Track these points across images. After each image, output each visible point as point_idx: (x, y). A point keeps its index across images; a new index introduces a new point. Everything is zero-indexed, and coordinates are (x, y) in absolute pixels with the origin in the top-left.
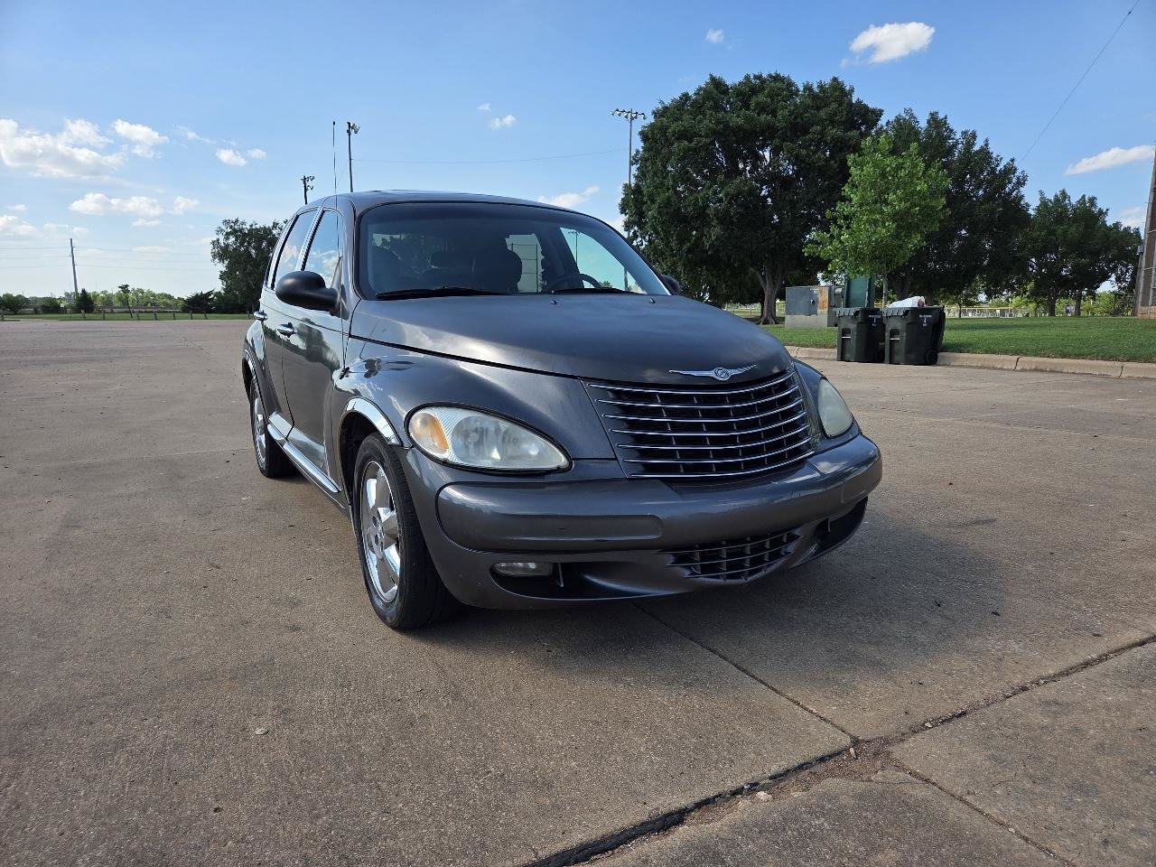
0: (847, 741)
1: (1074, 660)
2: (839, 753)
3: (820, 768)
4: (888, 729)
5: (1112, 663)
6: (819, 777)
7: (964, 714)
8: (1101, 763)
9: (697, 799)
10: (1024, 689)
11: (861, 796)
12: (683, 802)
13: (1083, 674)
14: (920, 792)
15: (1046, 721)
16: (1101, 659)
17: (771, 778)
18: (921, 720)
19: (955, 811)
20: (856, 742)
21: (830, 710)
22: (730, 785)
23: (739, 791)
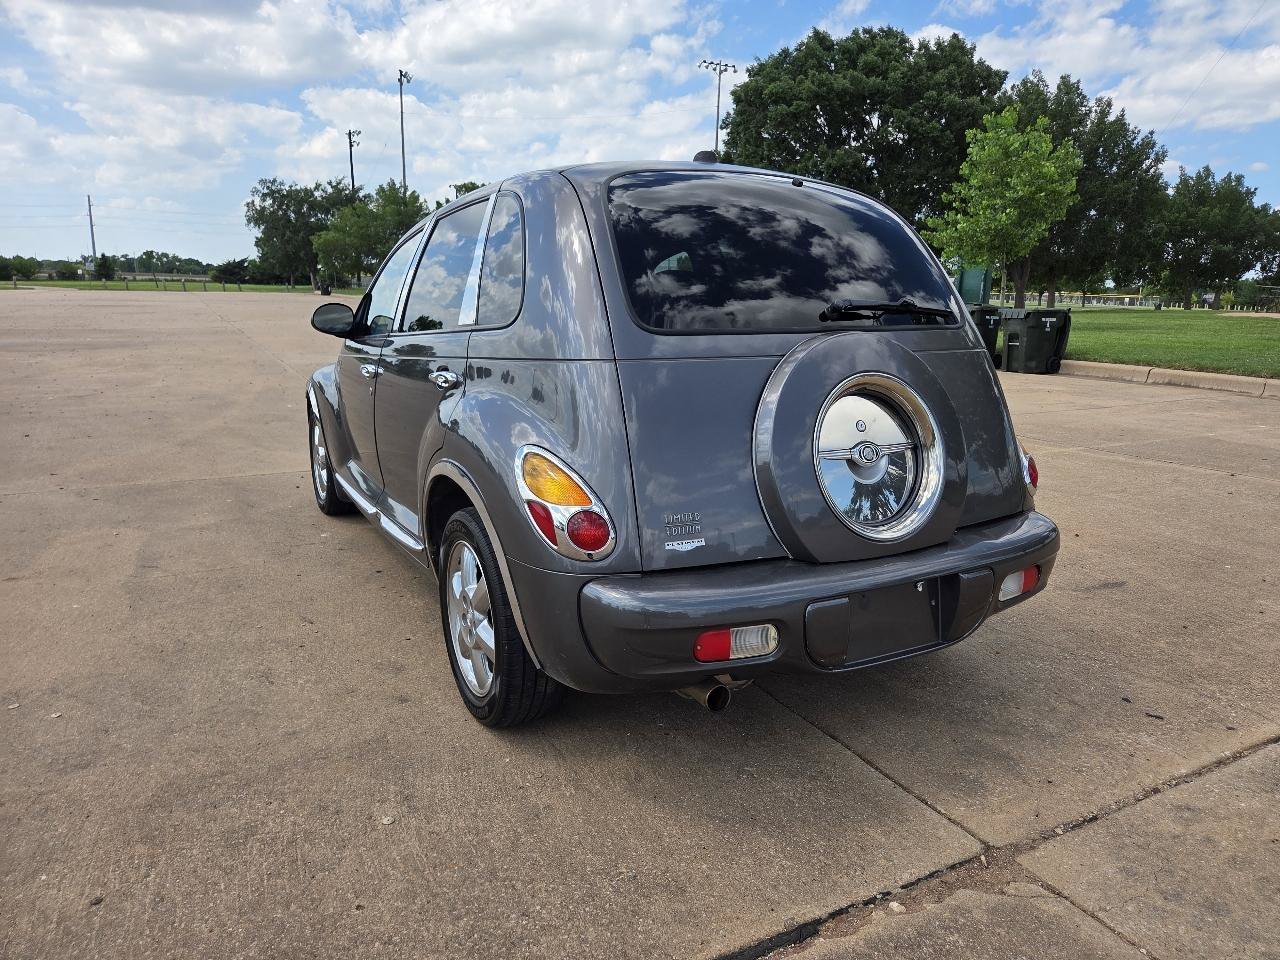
0: (977, 848)
1: (1207, 758)
2: (968, 861)
3: (952, 876)
4: (1017, 834)
5: (1246, 763)
6: (951, 888)
7: (1095, 818)
8: (1235, 878)
9: (830, 910)
10: (1156, 791)
11: (993, 911)
12: (817, 913)
13: (1215, 776)
14: (1052, 907)
15: (1178, 829)
16: (1237, 756)
17: (903, 887)
18: (1051, 824)
19: (1088, 928)
20: (987, 848)
21: (958, 812)
22: (864, 894)
23: (872, 900)
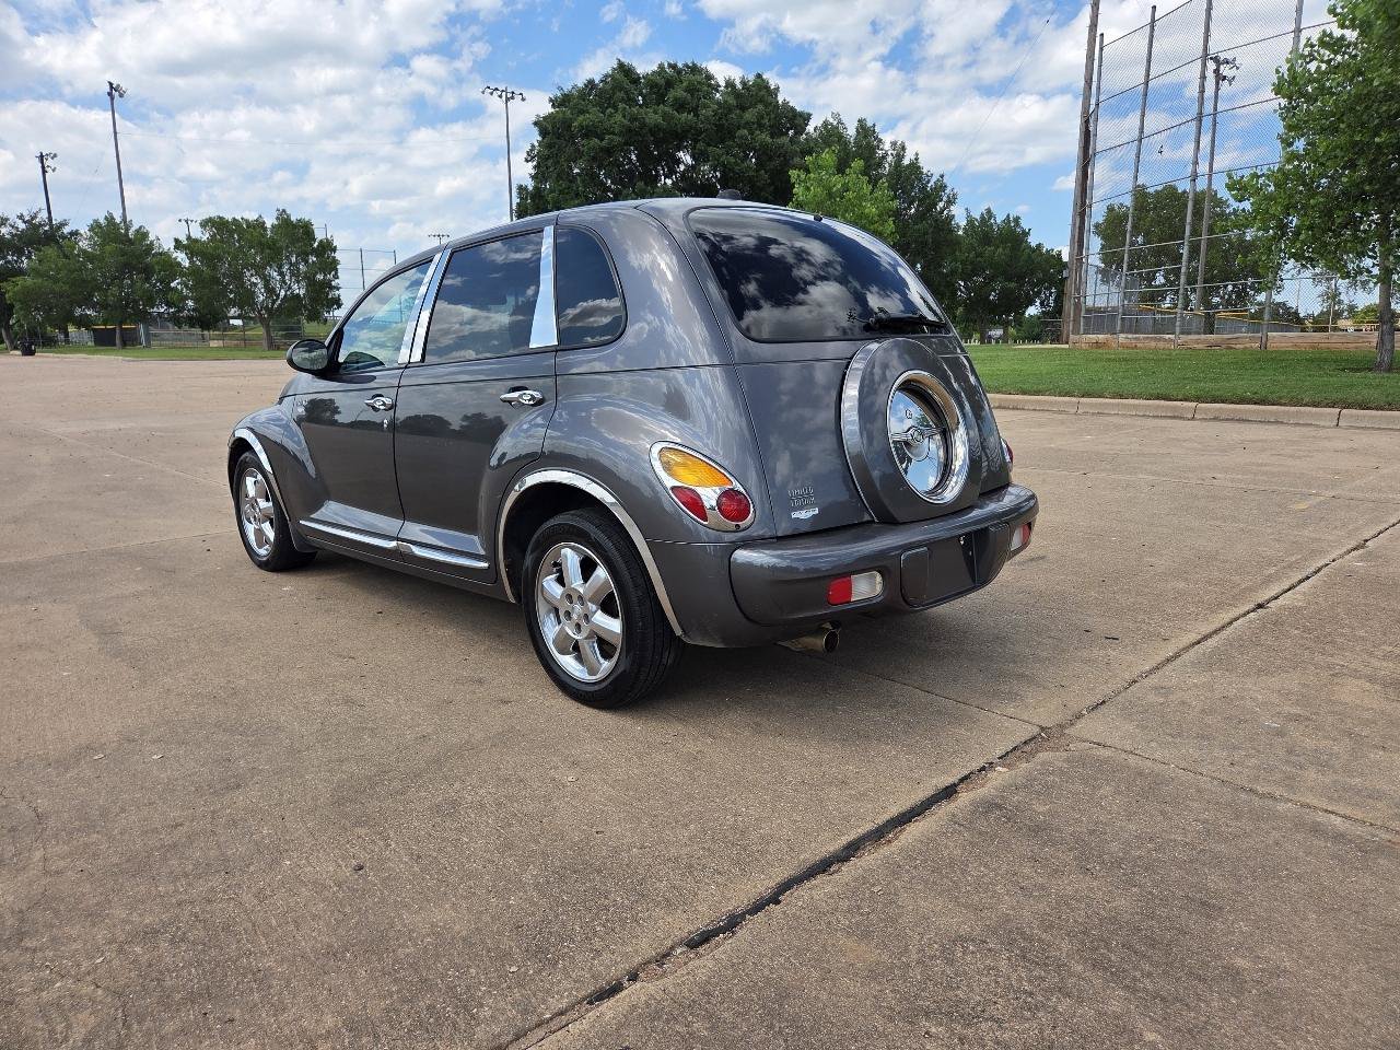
0: (1036, 730)
1: (1159, 659)
2: (1035, 738)
3: (1027, 748)
4: (1058, 718)
5: (1186, 657)
6: (1033, 754)
7: (1104, 702)
8: (1209, 720)
9: (959, 777)
10: (1135, 682)
11: (1068, 760)
12: (950, 780)
13: (1170, 667)
14: (1107, 753)
15: (1162, 700)
16: (1177, 656)
17: (999, 758)
18: (1076, 709)
19: (1132, 760)
20: (1042, 729)
21: (1011, 711)
22: (975, 766)
23: (983, 769)
